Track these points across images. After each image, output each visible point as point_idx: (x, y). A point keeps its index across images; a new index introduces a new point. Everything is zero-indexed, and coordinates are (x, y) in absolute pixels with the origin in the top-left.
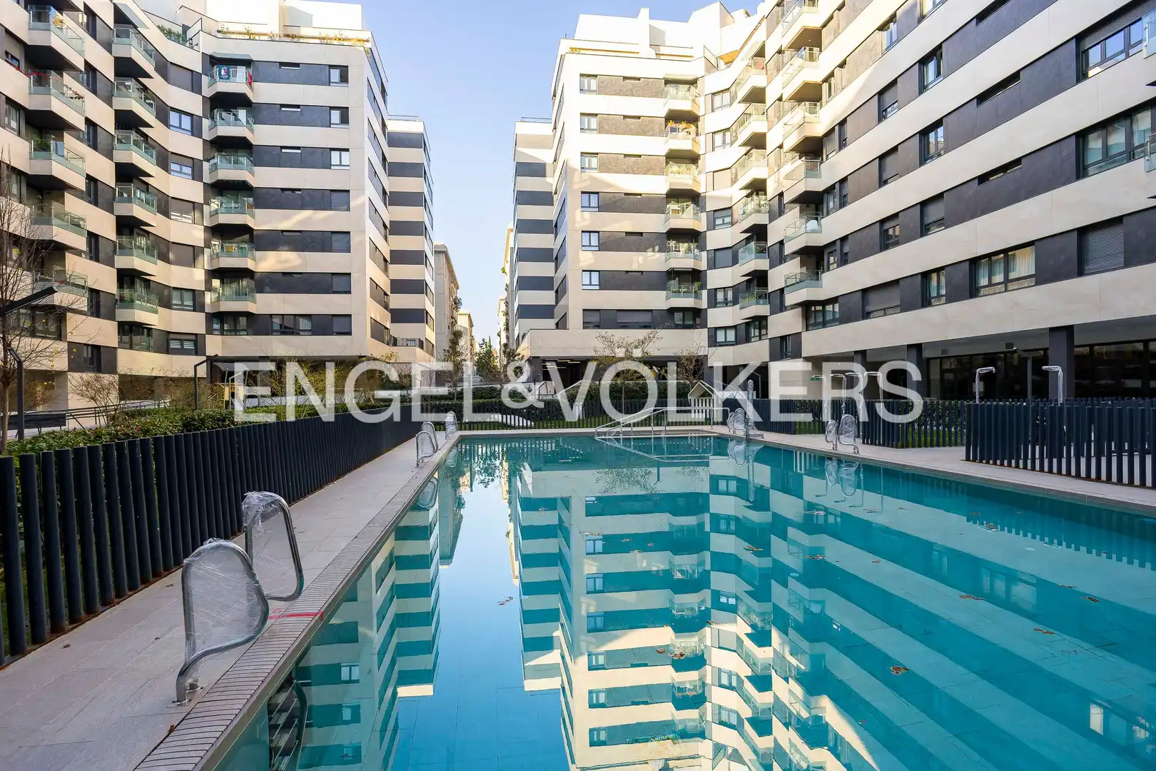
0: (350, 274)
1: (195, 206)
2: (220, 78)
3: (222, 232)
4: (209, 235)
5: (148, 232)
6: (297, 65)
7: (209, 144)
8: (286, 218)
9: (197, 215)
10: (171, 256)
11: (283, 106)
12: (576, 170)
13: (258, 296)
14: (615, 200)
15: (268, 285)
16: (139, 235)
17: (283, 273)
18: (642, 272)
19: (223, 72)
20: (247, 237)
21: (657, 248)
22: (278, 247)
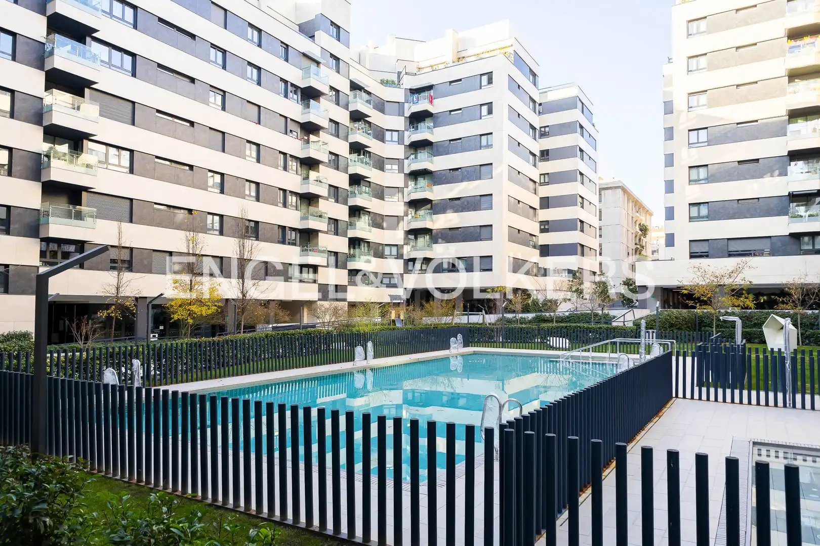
0: (492, 225)
1: (399, 190)
2: (413, 103)
3: (415, 204)
4: (406, 208)
5: (369, 212)
6: (460, 80)
7: (408, 148)
8: (452, 190)
9: (400, 195)
10: (385, 225)
11: (451, 111)
12: (682, 111)
13: (434, 246)
14: (726, 131)
15: (440, 238)
16: (364, 214)
17: (450, 229)
18: (758, 198)
19: (415, 99)
20: (429, 206)
21: (777, 172)
22: (446, 210)
